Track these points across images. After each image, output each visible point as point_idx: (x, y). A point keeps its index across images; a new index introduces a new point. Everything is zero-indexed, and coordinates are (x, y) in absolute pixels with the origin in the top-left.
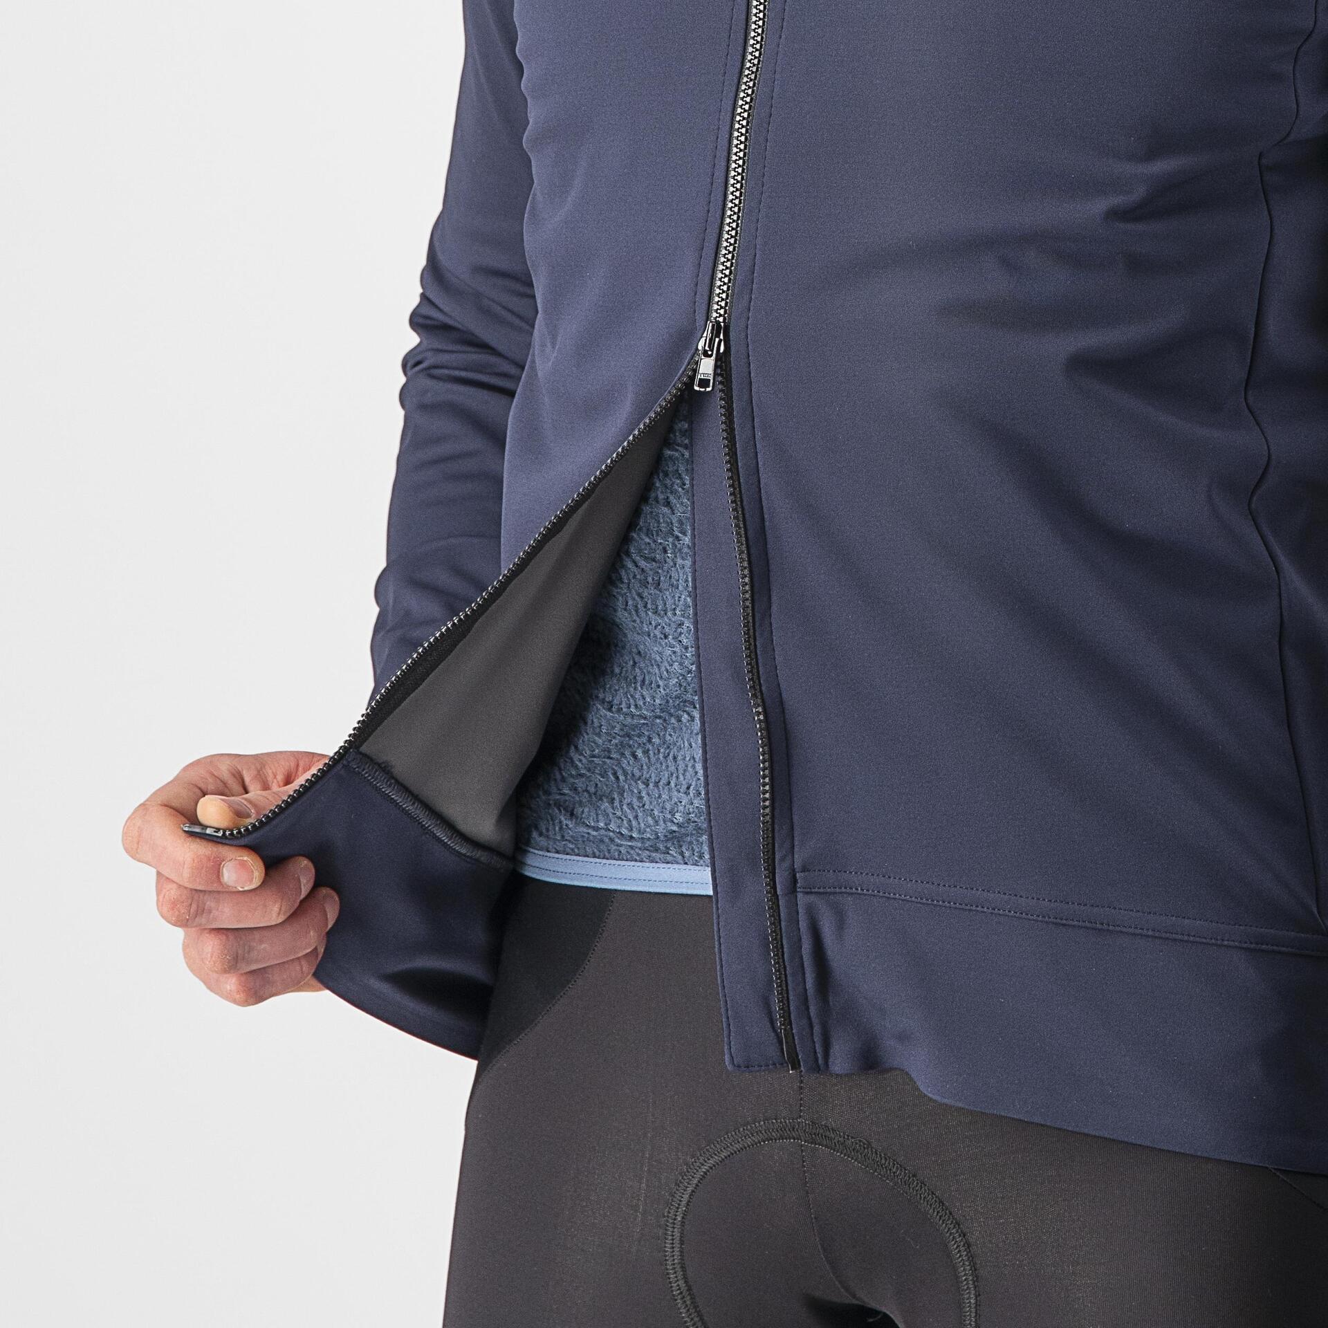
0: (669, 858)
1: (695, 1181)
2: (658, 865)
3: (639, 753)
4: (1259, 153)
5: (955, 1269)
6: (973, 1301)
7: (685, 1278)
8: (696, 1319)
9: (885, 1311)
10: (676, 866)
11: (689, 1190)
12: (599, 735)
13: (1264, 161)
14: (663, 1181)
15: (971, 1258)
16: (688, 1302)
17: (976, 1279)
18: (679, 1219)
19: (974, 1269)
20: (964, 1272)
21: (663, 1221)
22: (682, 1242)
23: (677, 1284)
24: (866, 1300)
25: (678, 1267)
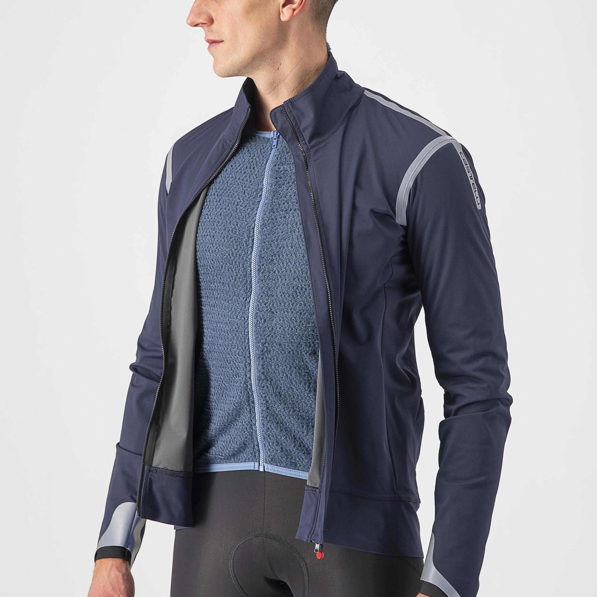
0: (231, 461)
1: (236, 548)
2: (228, 464)
3: (223, 435)
4: (384, 284)
5: (302, 570)
6: (307, 578)
7: (234, 573)
8: (237, 583)
9: (285, 581)
10: (232, 463)
11: (235, 550)
12: (213, 432)
13: (385, 286)
14: (228, 548)
15: (307, 567)
16: (235, 579)
17: (308, 573)
18: (232, 558)
19: (308, 570)
20: (305, 571)
21: (228, 558)
22: (233, 564)
23: (232, 574)
24: (280, 578)
25: (232, 570)
